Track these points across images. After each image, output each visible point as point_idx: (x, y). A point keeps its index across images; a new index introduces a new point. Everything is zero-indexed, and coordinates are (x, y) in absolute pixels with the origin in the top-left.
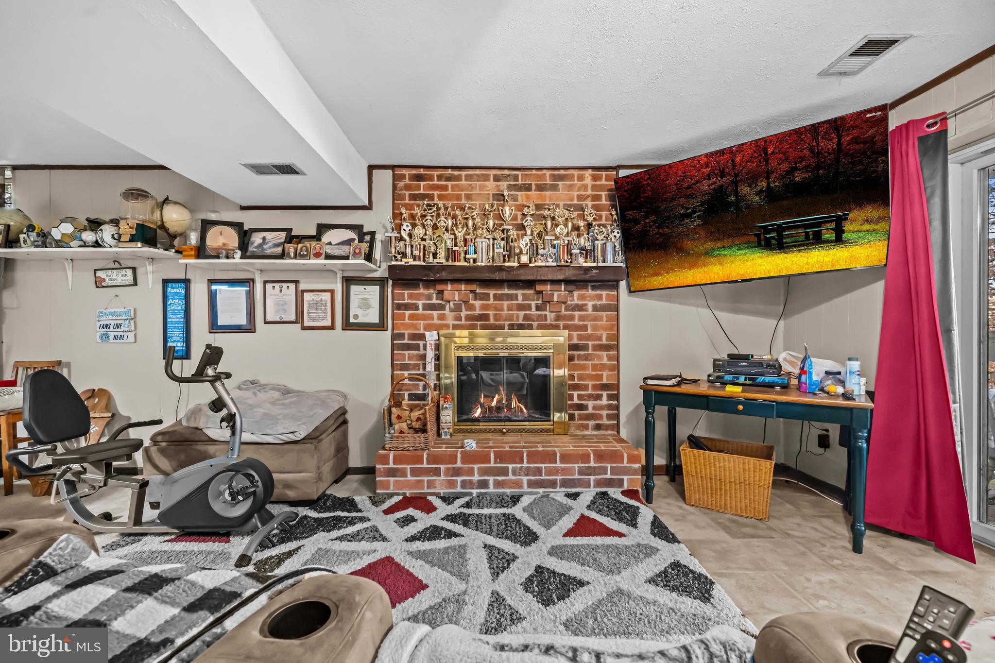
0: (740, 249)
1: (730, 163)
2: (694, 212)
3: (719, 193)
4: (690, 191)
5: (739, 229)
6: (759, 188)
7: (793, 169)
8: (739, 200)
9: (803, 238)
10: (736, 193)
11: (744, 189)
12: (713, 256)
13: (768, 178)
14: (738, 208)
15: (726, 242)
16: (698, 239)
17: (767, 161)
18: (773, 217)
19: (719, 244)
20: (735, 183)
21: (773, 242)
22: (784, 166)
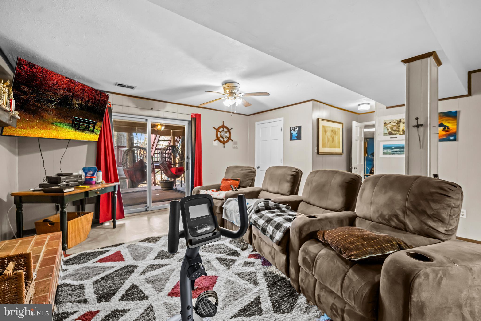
0: (65, 125)
1: (73, 88)
2: (54, 101)
3: (66, 98)
4: (56, 91)
5: (68, 116)
6: (79, 102)
7: (88, 101)
8: (72, 104)
9: (85, 127)
10: (72, 101)
11: (74, 101)
12: (55, 125)
13: (82, 100)
14: (70, 107)
15: (62, 120)
16: (52, 115)
17: (83, 94)
18: (79, 116)
19: (59, 121)
20: (72, 97)
21: (77, 126)
22: (87, 98)
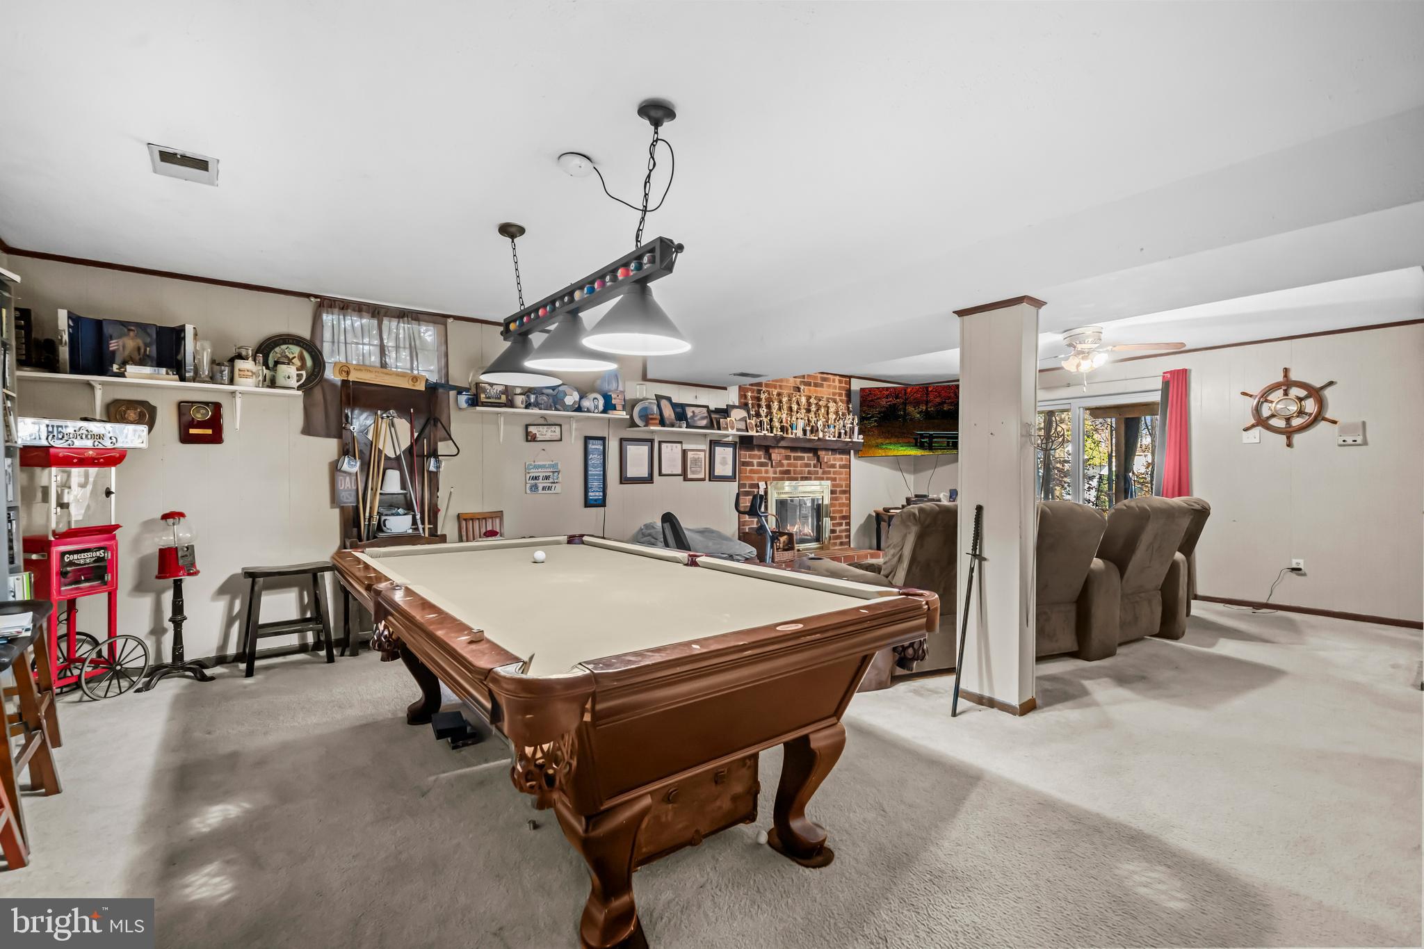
0: (902, 446)
1: (903, 392)
2: (871, 417)
3: (893, 408)
4: (872, 403)
5: (904, 433)
6: (920, 410)
7: (942, 403)
8: (906, 414)
9: (945, 445)
10: (905, 409)
11: (910, 409)
12: (882, 449)
13: (927, 405)
14: (905, 420)
15: (893, 440)
16: (873, 436)
17: (927, 394)
18: (928, 429)
19: (887, 441)
20: (905, 404)
21: (926, 444)
22: (938, 400)
